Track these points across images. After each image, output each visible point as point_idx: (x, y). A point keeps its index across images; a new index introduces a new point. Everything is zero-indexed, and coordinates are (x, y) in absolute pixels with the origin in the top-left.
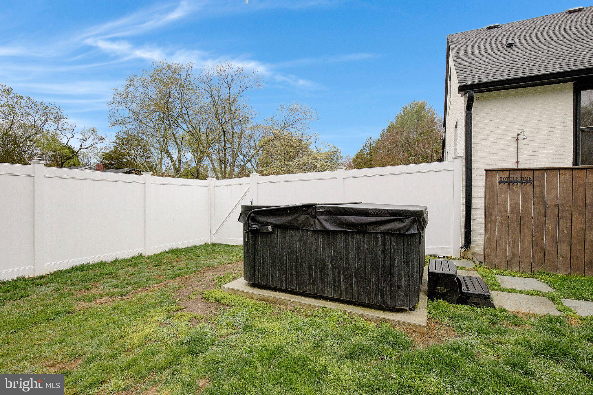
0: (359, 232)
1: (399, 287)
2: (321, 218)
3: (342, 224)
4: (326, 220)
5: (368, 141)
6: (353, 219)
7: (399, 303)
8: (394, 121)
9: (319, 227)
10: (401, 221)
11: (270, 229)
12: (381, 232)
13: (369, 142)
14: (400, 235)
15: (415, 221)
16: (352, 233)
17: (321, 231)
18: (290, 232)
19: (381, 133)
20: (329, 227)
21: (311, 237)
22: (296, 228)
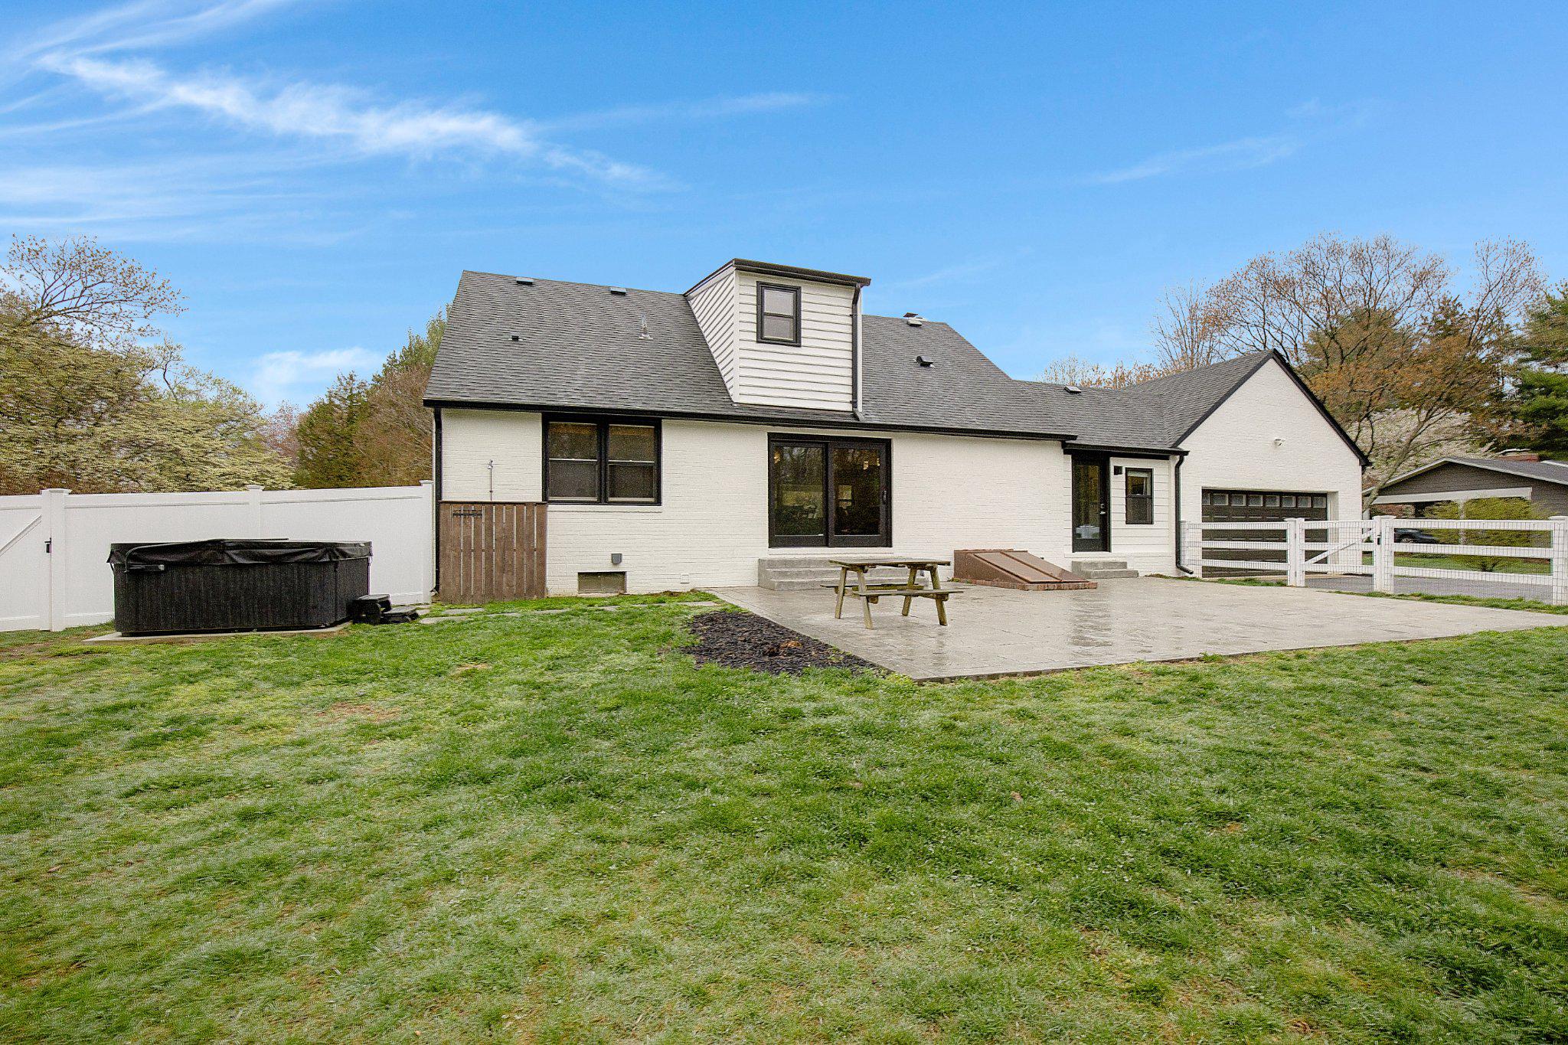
0: (273, 563)
1: (315, 607)
2: (230, 552)
3: (255, 557)
4: (236, 555)
5: (344, 383)
6: (267, 552)
7: (315, 620)
8: (424, 336)
9: (228, 561)
10: (313, 551)
11: (162, 567)
12: (296, 562)
13: (349, 388)
14: (315, 563)
15: (327, 551)
16: (266, 565)
17: (230, 565)
18: (189, 570)
19: (386, 362)
20: (241, 561)
21: (218, 572)
22: (200, 565)
